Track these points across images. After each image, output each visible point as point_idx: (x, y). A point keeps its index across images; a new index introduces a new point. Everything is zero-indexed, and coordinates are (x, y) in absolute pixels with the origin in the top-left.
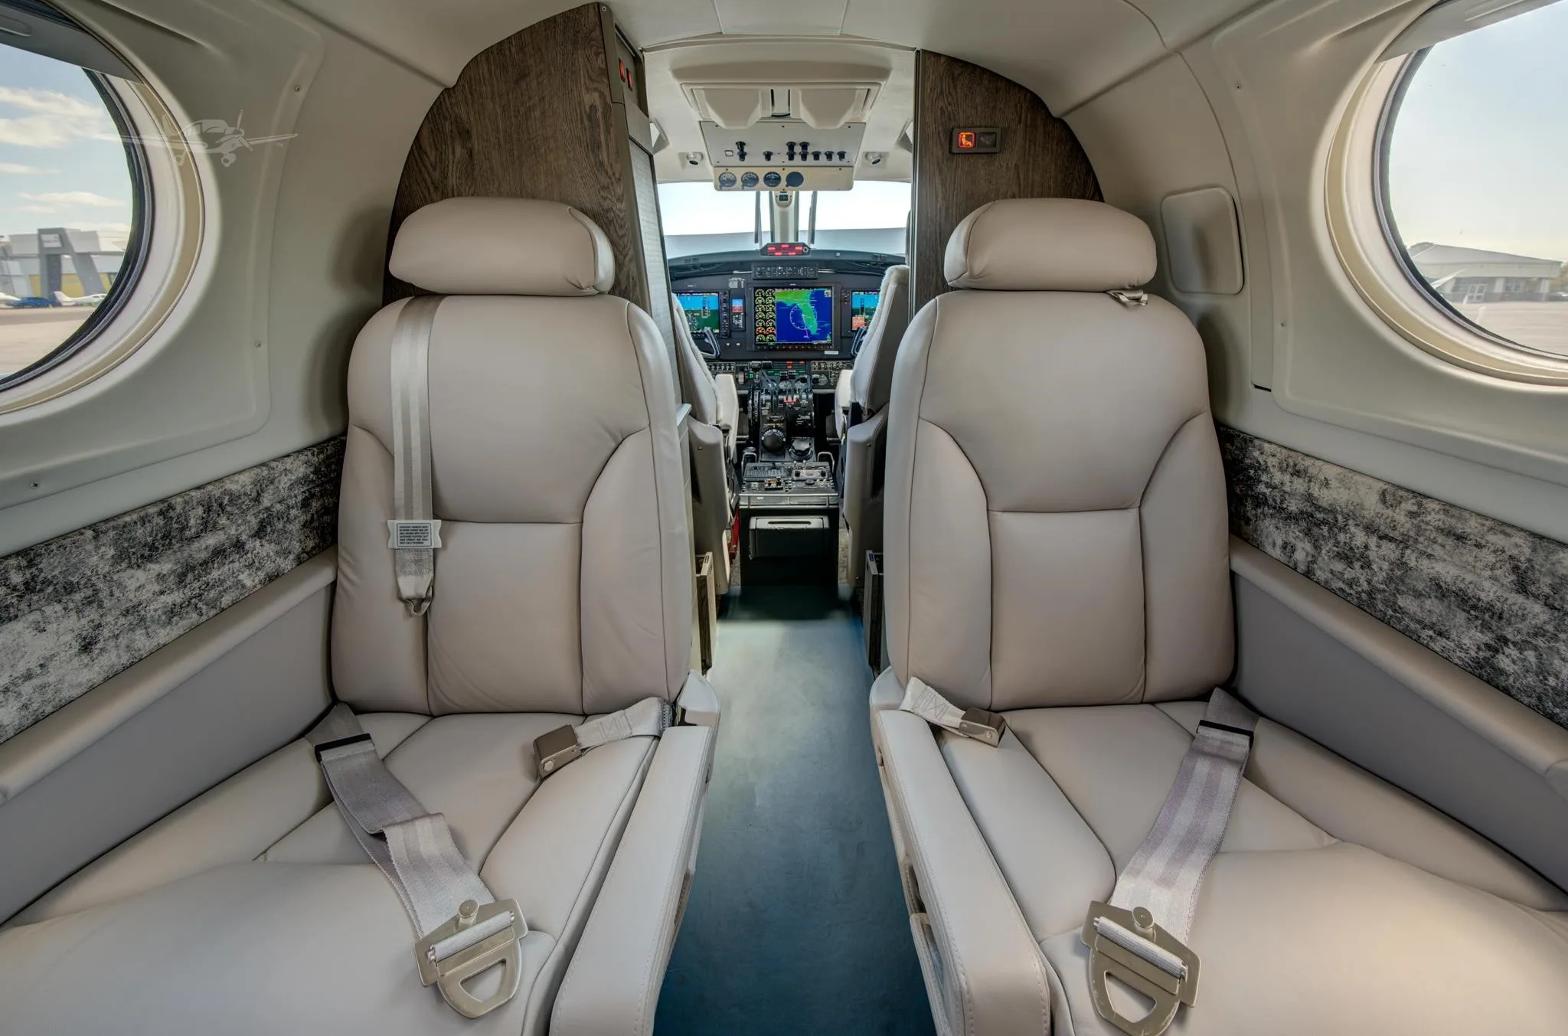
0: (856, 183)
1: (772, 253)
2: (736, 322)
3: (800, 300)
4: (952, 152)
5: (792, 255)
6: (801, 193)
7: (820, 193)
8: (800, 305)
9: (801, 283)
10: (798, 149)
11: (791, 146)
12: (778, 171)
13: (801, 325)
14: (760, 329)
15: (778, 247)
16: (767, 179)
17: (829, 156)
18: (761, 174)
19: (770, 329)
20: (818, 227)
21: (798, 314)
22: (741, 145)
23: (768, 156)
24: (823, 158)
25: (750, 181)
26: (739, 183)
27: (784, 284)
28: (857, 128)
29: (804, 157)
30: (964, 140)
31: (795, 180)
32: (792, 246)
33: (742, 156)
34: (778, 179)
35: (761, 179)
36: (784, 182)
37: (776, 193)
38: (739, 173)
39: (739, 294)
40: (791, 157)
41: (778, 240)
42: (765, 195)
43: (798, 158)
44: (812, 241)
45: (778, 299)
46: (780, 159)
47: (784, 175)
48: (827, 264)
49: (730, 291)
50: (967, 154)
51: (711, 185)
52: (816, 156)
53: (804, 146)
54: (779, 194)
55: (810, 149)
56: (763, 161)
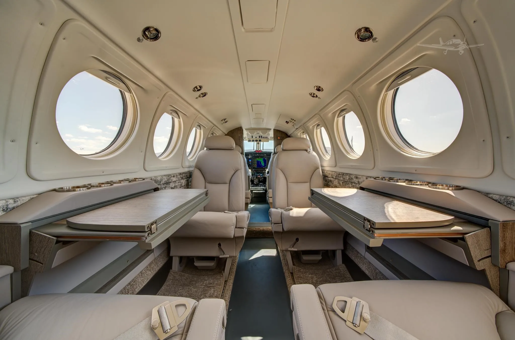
0: (269, 141)
1: (256, 152)
2: (250, 164)
3: (261, 160)
4: (277, 139)
5: (260, 152)
6: (261, 142)
7: (264, 142)
8: (261, 161)
9: (261, 157)
10: (260, 137)
11: (259, 136)
12: (258, 139)
13: (261, 164)
14: (254, 165)
15: (257, 151)
16: (256, 141)
17: (265, 137)
18: (255, 140)
19: (256, 165)
20: (264, 149)
21: (260, 162)
22: (252, 136)
23: (256, 137)
24: (264, 138)
25: (253, 141)
26: (251, 141)
27: (258, 157)
28: (269, 134)
29: (261, 138)
30: (279, 138)
31: (260, 141)
32: (260, 151)
33: (252, 137)
34: (257, 141)
35: (255, 141)
36: (258, 141)
37: (257, 142)
38: (251, 140)
39: (250, 159)
40: (259, 137)
41: (257, 150)
42: (255, 143)
43: (260, 138)
44: (263, 150)
45: (257, 160)
46: (258, 138)
47: (258, 140)
48: (266, 154)
49: (249, 158)
50: (279, 139)
51: (247, 141)
52: (263, 137)
53: (261, 136)
54: (258, 143)
55: (262, 137)
56: (255, 138)
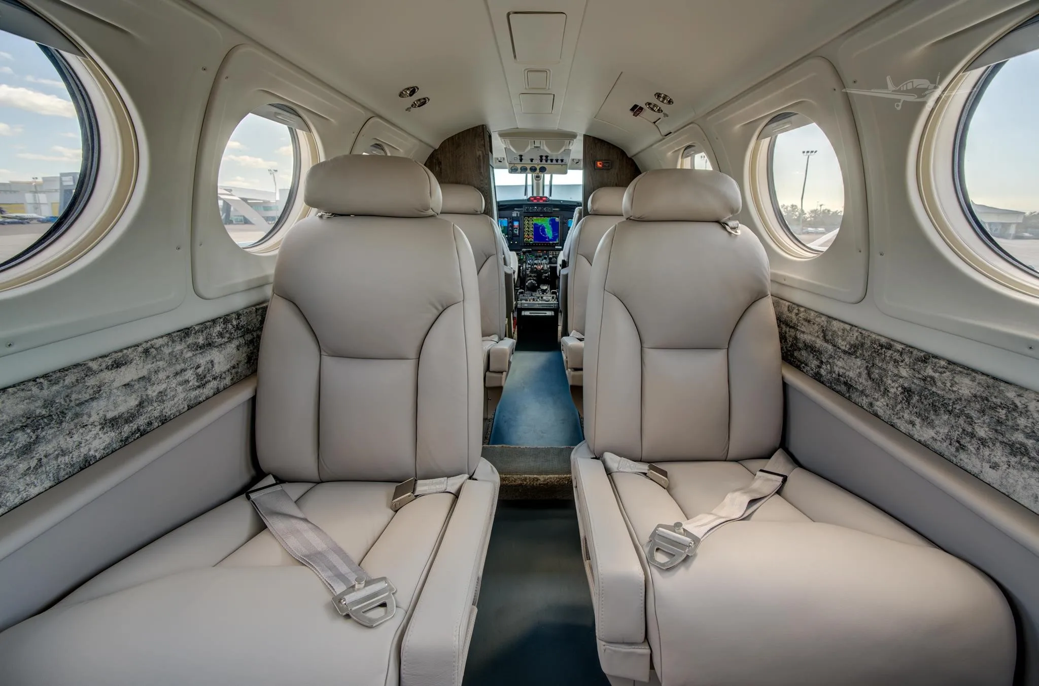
0: (569, 171)
1: (532, 201)
2: (515, 232)
3: (545, 222)
4: (595, 167)
5: (541, 202)
6: (546, 175)
7: (553, 175)
8: (545, 225)
9: (545, 215)
10: (544, 158)
11: (541, 157)
12: (536, 166)
13: (545, 235)
14: (526, 236)
15: (535, 198)
16: (531, 169)
17: (557, 161)
18: (529, 167)
19: (531, 236)
21: (543, 229)
22: (521, 156)
23: (532, 160)
24: (554, 162)
25: (524, 170)
26: (519, 170)
27: (537, 215)
28: (568, 151)
29: (546, 161)
30: (599, 164)
31: (543, 170)
32: (541, 198)
33: (521, 160)
34: (536, 169)
35: (528, 169)
36: (538, 171)
37: (534, 175)
38: (519, 167)
39: (517, 219)
40: (541, 161)
41: (535, 195)
42: (530, 176)
43: (544, 161)
44: (550, 195)
45: (534, 222)
46: (537, 161)
47: (538, 168)
48: (556, 206)
49: (513, 217)
50: (600, 169)
51: (507, 171)
52: (552, 160)
53: (547, 157)
54: (536, 175)
55: (549, 158)
56: (530, 162)
